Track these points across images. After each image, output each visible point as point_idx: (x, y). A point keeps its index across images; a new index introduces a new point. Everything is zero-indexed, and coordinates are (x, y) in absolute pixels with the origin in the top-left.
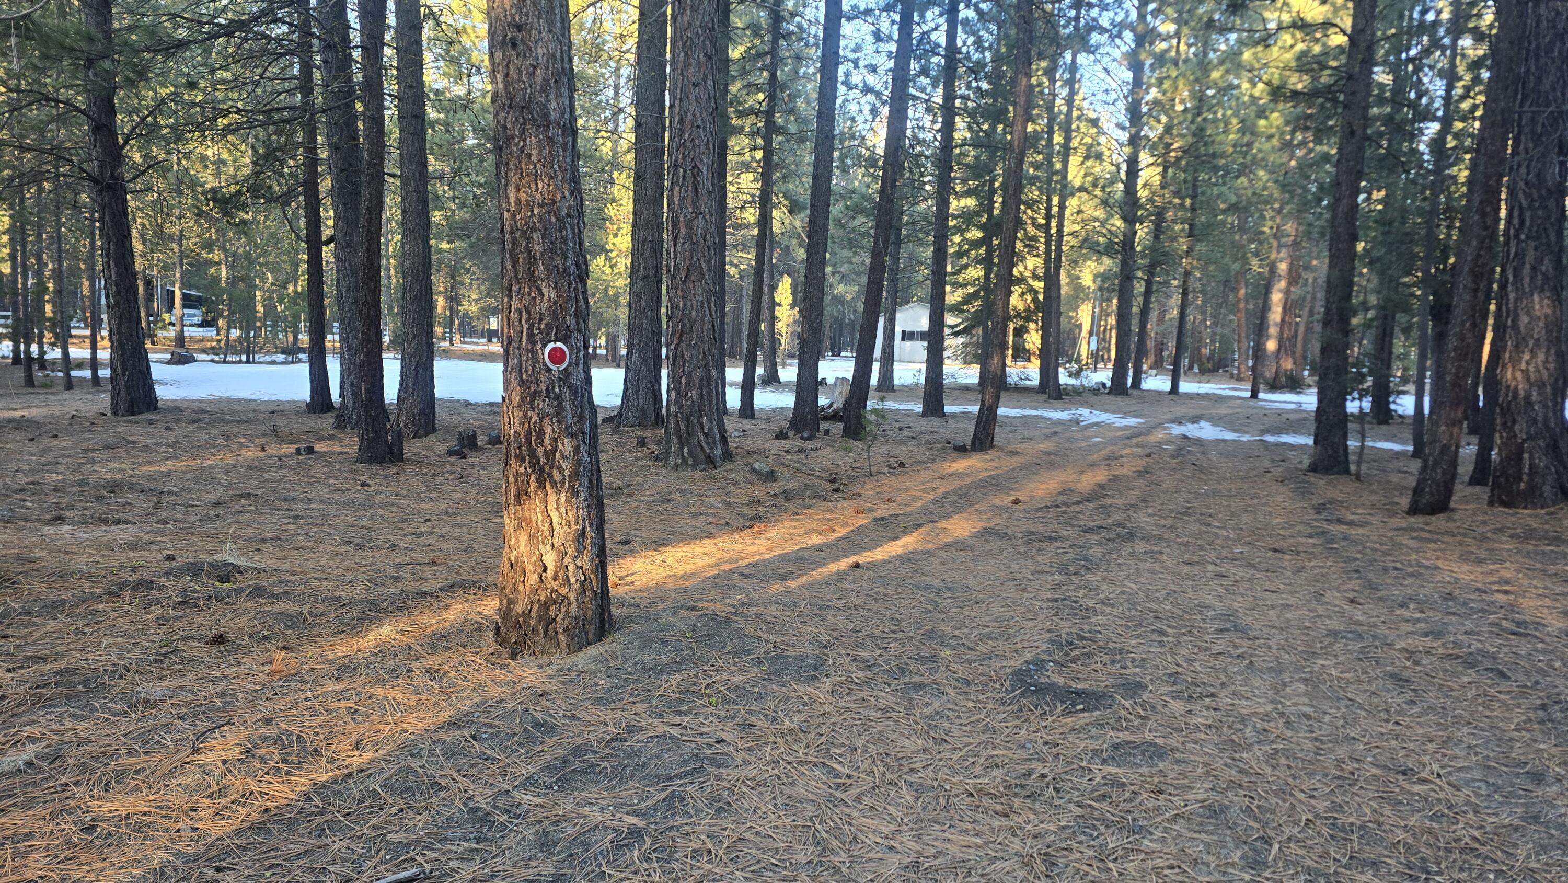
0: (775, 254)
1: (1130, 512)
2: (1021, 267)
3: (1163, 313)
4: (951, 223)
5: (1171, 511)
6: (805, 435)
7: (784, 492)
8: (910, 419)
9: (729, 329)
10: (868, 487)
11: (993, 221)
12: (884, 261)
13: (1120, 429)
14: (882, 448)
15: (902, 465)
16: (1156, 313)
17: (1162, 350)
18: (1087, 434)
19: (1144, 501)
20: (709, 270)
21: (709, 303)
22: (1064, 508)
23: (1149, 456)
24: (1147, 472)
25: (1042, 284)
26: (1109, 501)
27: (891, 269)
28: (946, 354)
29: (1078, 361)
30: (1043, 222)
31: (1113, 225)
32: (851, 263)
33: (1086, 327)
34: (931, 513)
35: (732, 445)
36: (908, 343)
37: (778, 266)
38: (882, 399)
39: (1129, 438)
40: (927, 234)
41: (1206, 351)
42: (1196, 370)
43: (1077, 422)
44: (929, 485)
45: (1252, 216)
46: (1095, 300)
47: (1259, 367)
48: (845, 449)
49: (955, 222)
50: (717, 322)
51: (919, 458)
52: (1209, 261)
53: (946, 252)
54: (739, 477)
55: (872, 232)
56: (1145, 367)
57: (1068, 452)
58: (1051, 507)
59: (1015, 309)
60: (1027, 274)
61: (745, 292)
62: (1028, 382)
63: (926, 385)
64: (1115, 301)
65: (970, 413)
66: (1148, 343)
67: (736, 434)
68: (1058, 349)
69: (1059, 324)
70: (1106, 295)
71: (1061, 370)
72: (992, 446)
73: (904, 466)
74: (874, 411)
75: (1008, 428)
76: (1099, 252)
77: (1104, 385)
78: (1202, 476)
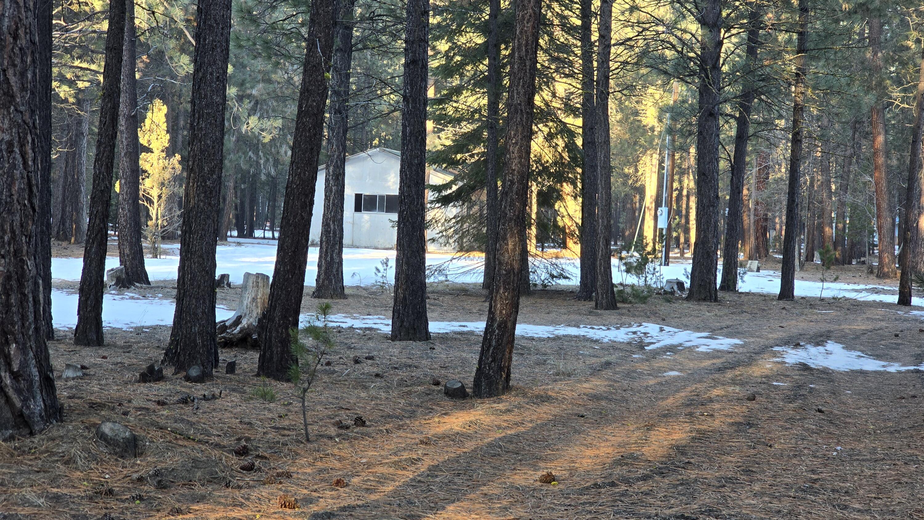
0: (140, 65)
1: (727, 490)
2: (546, 94)
3: (764, 171)
4: (434, 20)
5: (788, 487)
6: (194, 372)
7: (157, 474)
8: (371, 344)
9: (57, 191)
10: (303, 461)
11: (500, 19)
12: (324, 80)
13: (708, 356)
14: (326, 393)
15: (360, 422)
16: (755, 170)
17: (765, 230)
18: (656, 364)
19: (748, 472)
20: (23, 89)
21: (22, 146)
22: (623, 488)
23: (752, 398)
24: (750, 425)
25: (579, 122)
26: (693, 474)
27: (335, 92)
28: (429, 234)
29: (641, 246)
30: (579, 22)
31: (685, 31)
32: (269, 81)
33: (651, 191)
34: (410, 502)
35: (62, 394)
36: (365, 216)
37: (143, 85)
38: (325, 310)
39: (721, 370)
40: (395, 37)
41: (830, 231)
42: (817, 260)
43: (641, 346)
44: (406, 455)
45: (889, 23)
46: (663, 147)
47: (910, 256)
48: (264, 396)
49: (438, 19)
50: (36, 180)
51: (388, 410)
52: (830, 91)
53: (425, 66)
54: (75, 450)
55: (304, 31)
56: (741, 256)
57: (627, 395)
58: (604, 485)
59: (539, 160)
60: (556, 104)
61: (85, 127)
62: (562, 282)
63: (397, 287)
64: (693, 150)
65: (471, 333)
66: (745, 218)
67: (70, 373)
68: (608, 227)
69: (608, 186)
70: (679, 141)
71: (614, 261)
72: (507, 388)
73: (363, 424)
74: (312, 330)
75: (534, 358)
76: (665, 73)
77: (680, 285)
78: (832, 429)
